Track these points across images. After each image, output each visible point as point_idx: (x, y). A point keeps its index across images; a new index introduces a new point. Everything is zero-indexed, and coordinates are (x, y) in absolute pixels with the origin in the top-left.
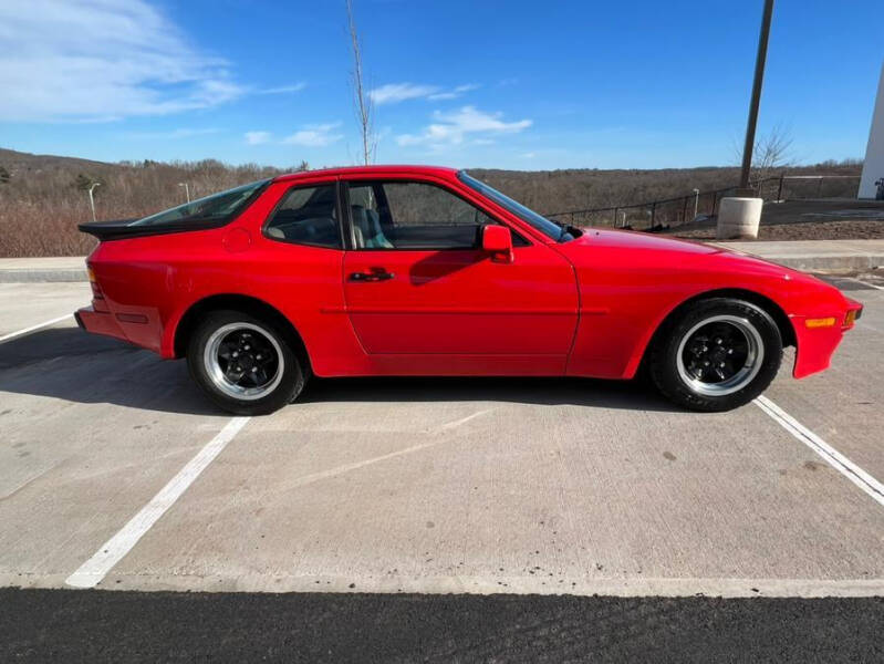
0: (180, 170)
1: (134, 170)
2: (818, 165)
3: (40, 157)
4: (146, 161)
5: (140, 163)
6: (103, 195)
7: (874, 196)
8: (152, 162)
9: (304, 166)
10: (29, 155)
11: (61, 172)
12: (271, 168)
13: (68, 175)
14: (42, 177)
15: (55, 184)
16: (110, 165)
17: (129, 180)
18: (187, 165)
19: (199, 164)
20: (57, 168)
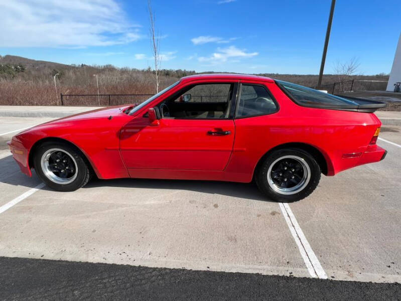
0: (96, 69)
1: (77, 68)
2: (377, 75)
3: (38, 61)
4: (82, 65)
5: (79, 65)
6: (63, 79)
7: (393, 90)
8: (85, 65)
9: (149, 69)
10: (33, 61)
11: (46, 68)
12: (135, 69)
13: (49, 70)
14: (38, 70)
15: (43, 73)
16: (68, 66)
17: (75, 72)
18: (99, 67)
19: (104, 66)
20: (45, 66)
